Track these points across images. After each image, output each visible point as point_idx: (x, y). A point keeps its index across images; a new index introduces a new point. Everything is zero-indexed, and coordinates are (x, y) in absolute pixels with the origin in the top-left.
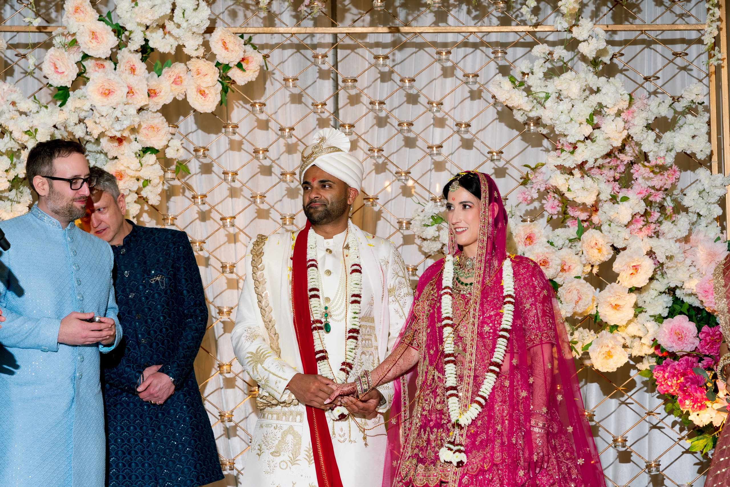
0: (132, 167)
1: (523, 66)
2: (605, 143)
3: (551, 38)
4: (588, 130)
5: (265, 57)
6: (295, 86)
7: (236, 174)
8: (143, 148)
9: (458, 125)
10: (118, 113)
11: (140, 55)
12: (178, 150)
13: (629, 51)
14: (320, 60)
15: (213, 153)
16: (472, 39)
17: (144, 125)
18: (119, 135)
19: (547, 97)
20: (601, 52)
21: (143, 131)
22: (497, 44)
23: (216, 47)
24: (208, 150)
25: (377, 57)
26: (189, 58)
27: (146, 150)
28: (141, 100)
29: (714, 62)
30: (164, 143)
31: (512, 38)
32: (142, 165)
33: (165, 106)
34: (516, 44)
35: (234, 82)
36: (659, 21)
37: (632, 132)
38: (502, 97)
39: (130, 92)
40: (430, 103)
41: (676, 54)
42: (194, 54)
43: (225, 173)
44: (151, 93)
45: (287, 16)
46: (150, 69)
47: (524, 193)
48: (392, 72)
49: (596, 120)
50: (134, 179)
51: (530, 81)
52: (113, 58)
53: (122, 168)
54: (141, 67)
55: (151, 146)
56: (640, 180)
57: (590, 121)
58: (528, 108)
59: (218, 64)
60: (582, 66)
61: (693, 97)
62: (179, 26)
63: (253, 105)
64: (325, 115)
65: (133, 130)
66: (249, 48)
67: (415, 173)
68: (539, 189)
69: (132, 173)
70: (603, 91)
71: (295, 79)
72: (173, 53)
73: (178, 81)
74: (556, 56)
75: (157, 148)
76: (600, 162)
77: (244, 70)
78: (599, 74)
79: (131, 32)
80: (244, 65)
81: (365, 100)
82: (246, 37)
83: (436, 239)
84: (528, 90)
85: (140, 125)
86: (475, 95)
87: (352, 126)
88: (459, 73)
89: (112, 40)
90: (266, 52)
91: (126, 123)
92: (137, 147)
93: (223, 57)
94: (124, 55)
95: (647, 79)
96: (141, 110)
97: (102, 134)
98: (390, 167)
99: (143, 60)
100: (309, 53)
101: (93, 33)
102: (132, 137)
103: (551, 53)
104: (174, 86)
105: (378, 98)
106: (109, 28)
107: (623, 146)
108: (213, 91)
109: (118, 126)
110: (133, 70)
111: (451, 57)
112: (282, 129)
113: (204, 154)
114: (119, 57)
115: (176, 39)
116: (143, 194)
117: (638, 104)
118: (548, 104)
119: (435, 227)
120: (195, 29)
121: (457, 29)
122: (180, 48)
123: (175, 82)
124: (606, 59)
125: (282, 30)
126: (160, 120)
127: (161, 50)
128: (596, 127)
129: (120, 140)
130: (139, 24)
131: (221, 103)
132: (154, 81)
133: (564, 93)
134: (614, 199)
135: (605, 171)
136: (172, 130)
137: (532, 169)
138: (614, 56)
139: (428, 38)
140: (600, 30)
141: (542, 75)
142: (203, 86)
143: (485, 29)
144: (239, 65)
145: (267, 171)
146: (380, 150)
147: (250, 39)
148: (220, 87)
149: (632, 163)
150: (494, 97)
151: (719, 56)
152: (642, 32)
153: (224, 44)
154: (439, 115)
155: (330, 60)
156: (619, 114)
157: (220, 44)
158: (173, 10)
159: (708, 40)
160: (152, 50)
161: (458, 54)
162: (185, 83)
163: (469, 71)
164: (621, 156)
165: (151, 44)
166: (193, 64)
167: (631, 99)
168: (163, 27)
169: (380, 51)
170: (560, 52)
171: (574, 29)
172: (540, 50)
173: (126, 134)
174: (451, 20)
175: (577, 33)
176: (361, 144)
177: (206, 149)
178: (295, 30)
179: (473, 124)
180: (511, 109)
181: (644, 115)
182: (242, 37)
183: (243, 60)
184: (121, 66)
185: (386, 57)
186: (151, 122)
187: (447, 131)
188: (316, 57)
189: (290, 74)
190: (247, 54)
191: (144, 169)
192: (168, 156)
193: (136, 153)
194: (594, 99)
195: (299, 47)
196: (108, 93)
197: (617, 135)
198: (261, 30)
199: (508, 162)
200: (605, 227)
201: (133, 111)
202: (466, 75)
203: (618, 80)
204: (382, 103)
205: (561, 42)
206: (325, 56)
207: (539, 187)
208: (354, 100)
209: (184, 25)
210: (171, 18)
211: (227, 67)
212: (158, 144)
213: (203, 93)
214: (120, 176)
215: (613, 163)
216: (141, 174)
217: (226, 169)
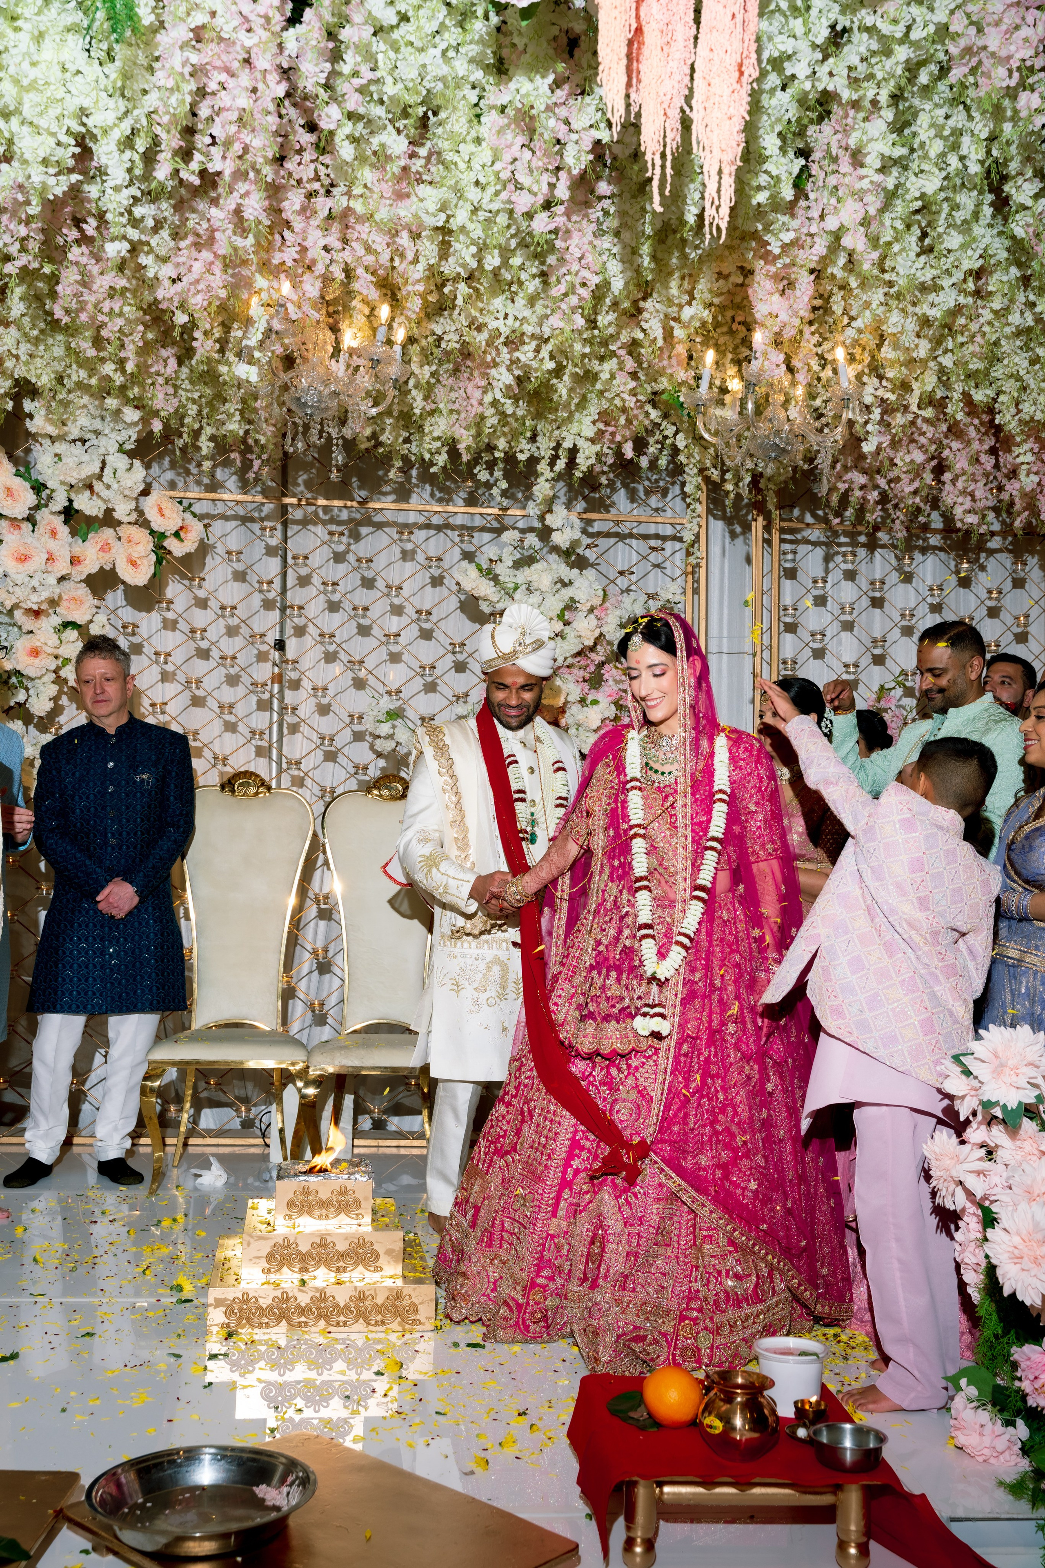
0: (50, 643)
1: (491, 552)
2: (576, 641)
3: (521, 524)
4: (558, 626)
5: (206, 526)
6: (238, 560)
7: (170, 655)
8: (63, 622)
9: (419, 612)
10: (35, 582)
11: (62, 517)
12: (103, 626)
13: (604, 543)
14: (268, 532)
15: (143, 631)
16: (436, 520)
17: (65, 597)
18: (35, 607)
19: (516, 588)
20: (575, 544)
21: (64, 604)
22: (463, 527)
23: (151, 514)
24: (138, 628)
25: (331, 533)
26: (119, 523)
27: (66, 625)
28: (62, 567)
29: (692, 560)
30: (89, 617)
31: (478, 522)
32: (61, 642)
33: (89, 575)
34: (483, 529)
35: (170, 552)
36: (635, 512)
37: (604, 630)
38: (467, 586)
39: (50, 559)
40: (389, 587)
41: (653, 549)
42: (126, 519)
43: (157, 654)
44: (74, 561)
45: (232, 482)
46: (74, 533)
48: (347, 552)
49: (567, 615)
50: (52, 658)
51: (499, 569)
52: (31, 519)
53: (38, 644)
54: (64, 531)
55: (73, 620)
56: (611, 682)
57: (561, 617)
58: (495, 599)
59: (152, 533)
60: (553, 557)
61: (670, 596)
62: (108, 487)
63: (192, 579)
64: (272, 595)
65: (54, 603)
66: (188, 515)
67: (370, 663)
69: (50, 650)
70: (576, 584)
71: (239, 553)
72: (101, 516)
73: (105, 548)
74: (526, 543)
75: (79, 623)
76: (570, 661)
77: (182, 540)
78: (572, 566)
79: (53, 491)
80: (182, 534)
81: (316, 580)
82: (185, 503)
83: (390, 737)
84: (495, 579)
85: (60, 597)
86: (437, 582)
87: (301, 608)
88: (420, 557)
89: (31, 499)
90: (206, 521)
91: (45, 595)
92: (56, 621)
93: (158, 524)
94: (43, 516)
95: (621, 573)
96: (62, 579)
97: (16, 606)
98: (342, 655)
99: (66, 522)
100: (256, 527)
101: (9, 490)
102: (51, 611)
103: (522, 540)
104: (101, 554)
105: (330, 579)
106: (28, 485)
107: (595, 644)
108: (145, 562)
109: (35, 598)
110: (54, 533)
111: (413, 537)
112: (223, 608)
113: (134, 631)
114: (38, 517)
115: (105, 501)
116: (62, 673)
117: (612, 600)
118: (517, 595)
119: (389, 724)
120: (127, 492)
121: (420, 508)
122: (109, 512)
123: (102, 549)
124: (580, 551)
125: (225, 497)
126: (83, 591)
127: (88, 513)
128: (567, 623)
129: (37, 614)
130: (62, 483)
131: (154, 575)
132: (79, 547)
133: (535, 585)
134: (582, 701)
135: (575, 670)
136: (96, 602)
138: (588, 546)
139: (389, 516)
140: (574, 518)
141: (511, 564)
142: (135, 555)
143: (451, 509)
144: (177, 535)
145: (204, 654)
146: (332, 636)
147: (190, 505)
148: (153, 558)
149: (602, 664)
150: (458, 584)
151: (699, 554)
152: (617, 523)
153: (160, 510)
154: (397, 601)
155: (278, 533)
156: (591, 610)
157: (156, 509)
158: (102, 469)
159: (688, 537)
160: (77, 511)
161: (420, 536)
162: (113, 551)
163: (431, 554)
164: (592, 655)
165: (76, 505)
166: (123, 531)
167: (605, 595)
168: (90, 487)
169: (334, 528)
170: (532, 540)
171: (548, 516)
172: (510, 536)
173: (44, 606)
174: (414, 498)
175: (549, 520)
176: (311, 629)
177: (135, 626)
178: (240, 497)
179: (434, 611)
180: (477, 599)
181: (618, 612)
182: (180, 503)
183: (181, 528)
184: (41, 528)
185: (342, 534)
186: (73, 593)
187: (405, 620)
188: (263, 529)
189: (234, 547)
190: (187, 522)
191: (63, 647)
193: (55, 629)
194: (567, 593)
195: (245, 520)
196: (23, 559)
197: (589, 634)
198: (202, 495)
199: (470, 655)
200: (572, 731)
201: (52, 580)
202: (429, 559)
203: (590, 573)
204: (335, 584)
205: (531, 530)
206: (273, 529)
208: (304, 581)
209: (115, 486)
210: (100, 477)
211: (163, 536)
212: (81, 620)
213: (134, 564)
214: (35, 653)
215: (583, 663)
216: (60, 652)
217: (159, 649)
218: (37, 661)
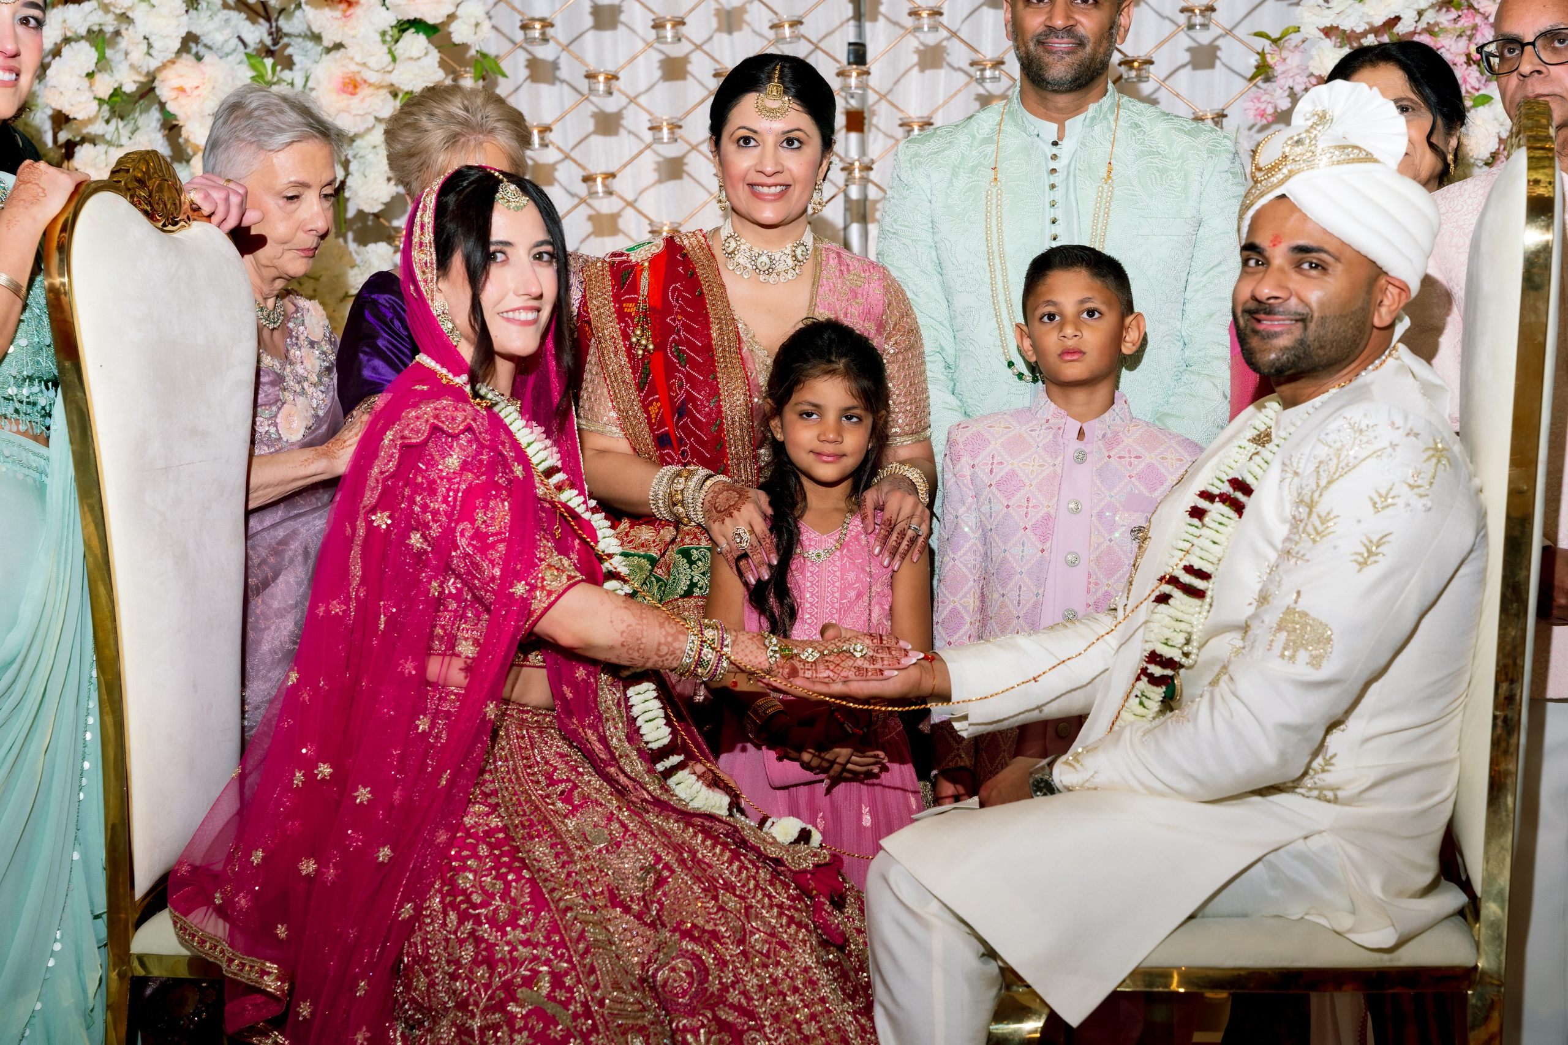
0: (373, 62)
7: (615, 77)
8: (399, 21)
12: (477, 25)
15: (561, 32)
24: (552, 25)
27: (406, 25)
30: (450, 9)
32: (394, 59)
43: (591, 76)
47: (1259, 99)
50: (384, 93)
53: (353, 68)
55: (418, 16)
68: (1291, 88)
69: (377, 78)
75: (431, 21)
92: (389, 19)
98: (957, 51)
113: (543, 34)
129: (347, 5)
137: (1275, 41)
146: (935, 12)
177: (547, 24)
191: (400, 67)
192: (457, 38)
193: (384, 34)
199: (1225, 32)
207: (1290, 83)
212: (432, 14)
214: (352, 85)
215: (1464, 23)
216: (395, 79)
217: (593, 67)
218: (355, 101)
